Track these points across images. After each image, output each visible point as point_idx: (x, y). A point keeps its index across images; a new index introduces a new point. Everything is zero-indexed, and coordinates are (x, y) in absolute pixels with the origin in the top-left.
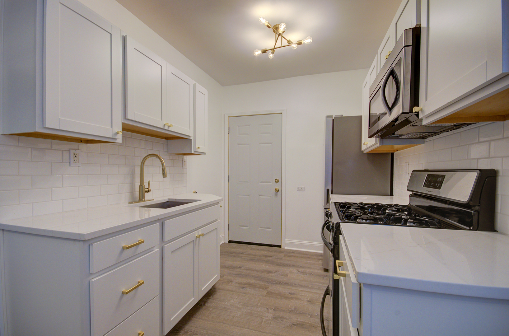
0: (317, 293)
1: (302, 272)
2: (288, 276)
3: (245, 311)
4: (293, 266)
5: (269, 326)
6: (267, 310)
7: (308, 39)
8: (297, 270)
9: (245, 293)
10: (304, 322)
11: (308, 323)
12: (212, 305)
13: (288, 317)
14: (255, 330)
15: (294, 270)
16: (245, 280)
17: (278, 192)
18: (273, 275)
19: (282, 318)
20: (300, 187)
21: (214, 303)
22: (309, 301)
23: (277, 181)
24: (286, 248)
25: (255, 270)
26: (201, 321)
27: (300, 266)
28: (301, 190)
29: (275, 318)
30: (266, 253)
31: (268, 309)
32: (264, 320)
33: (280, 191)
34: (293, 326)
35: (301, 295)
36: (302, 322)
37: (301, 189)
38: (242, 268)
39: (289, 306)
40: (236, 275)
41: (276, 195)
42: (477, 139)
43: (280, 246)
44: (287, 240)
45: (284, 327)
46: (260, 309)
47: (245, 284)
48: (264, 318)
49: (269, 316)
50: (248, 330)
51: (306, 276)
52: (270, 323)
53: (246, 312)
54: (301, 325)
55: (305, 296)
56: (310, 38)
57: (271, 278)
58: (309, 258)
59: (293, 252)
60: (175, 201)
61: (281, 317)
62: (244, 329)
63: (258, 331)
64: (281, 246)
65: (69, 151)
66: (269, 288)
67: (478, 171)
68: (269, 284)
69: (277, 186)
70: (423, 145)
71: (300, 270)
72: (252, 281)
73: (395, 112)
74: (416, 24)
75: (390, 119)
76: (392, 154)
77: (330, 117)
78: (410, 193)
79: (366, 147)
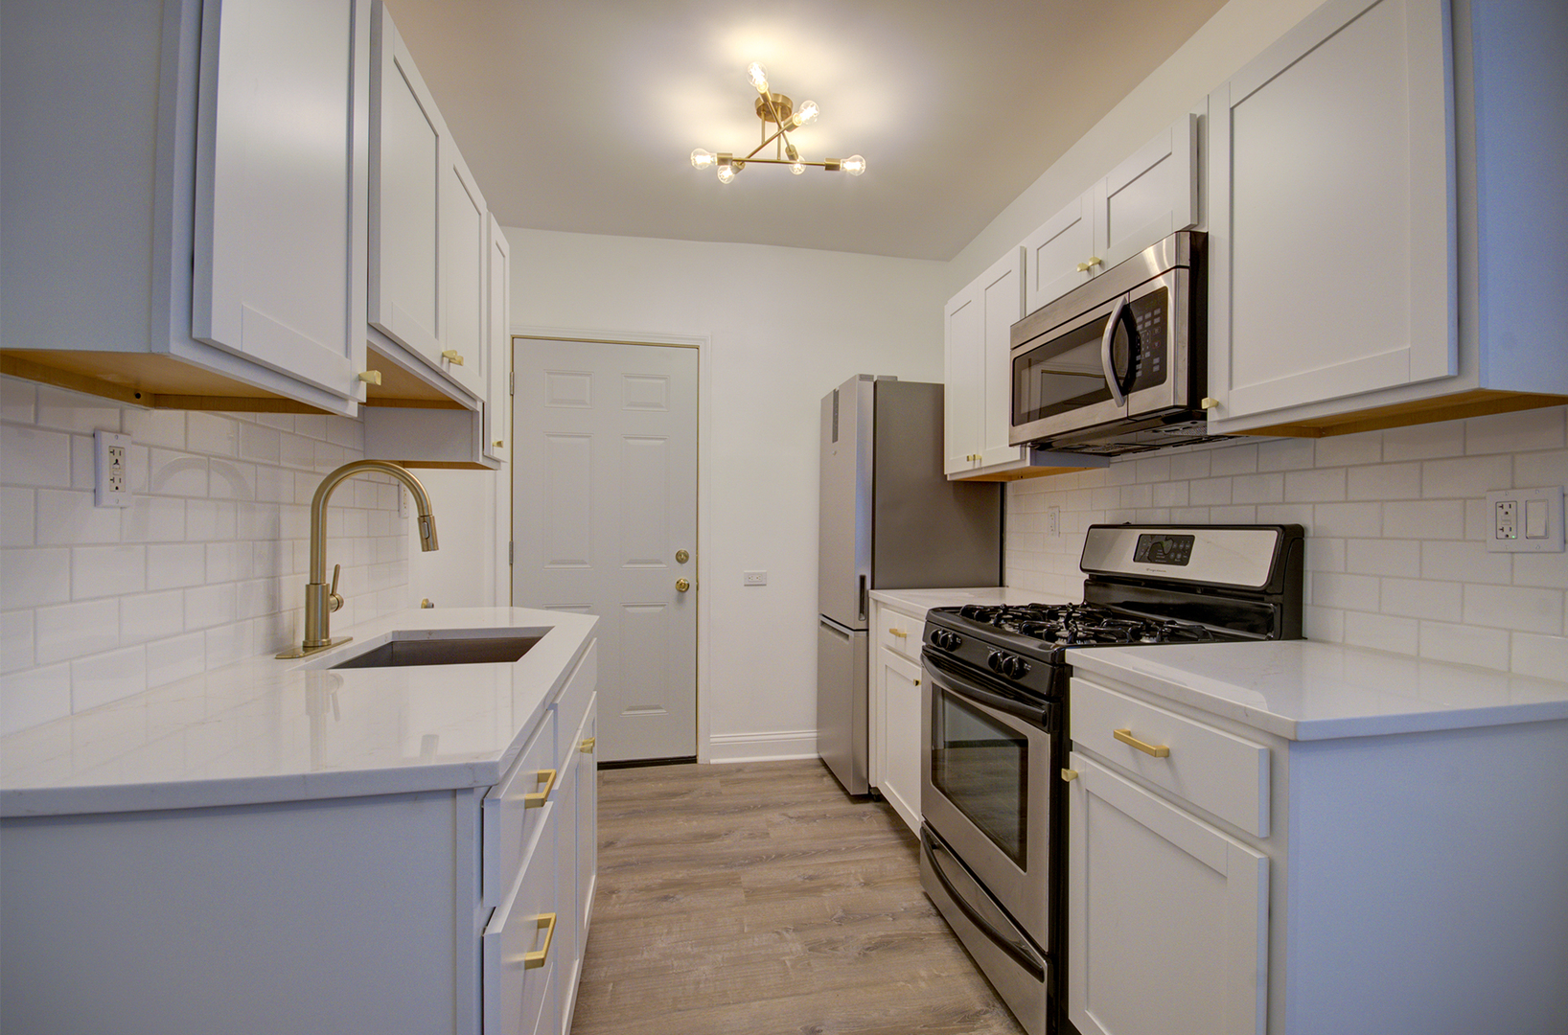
0: (870, 860)
1: (799, 818)
2: (771, 835)
3: (720, 959)
4: (765, 806)
5: (810, 974)
6: (777, 936)
7: (854, 160)
8: (784, 814)
9: (682, 912)
10: (887, 936)
11: (897, 935)
12: (603, 975)
13: (843, 937)
14: (784, 996)
15: (775, 816)
16: (655, 877)
17: (687, 593)
18: (727, 841)
19: (832, 944)
20: (754, 574)
21: (605, 968)
22: (865, 884)
23: (682, 558)
24: (713, 761)
25: (664, 842)
26: (605, 1028)
27: (785, 804)
28: (755, 583)
29: (813, 948)
30: (661, 786)
31: (777, 933)
32: (788, 964)
33: (693, 588)
34: (868, 952)
35: (837, 876)
36: (881, 936)
37: (755, 579)
38: (619, 845)
39: (828, 910)
40: (614, 867)
41: (680, 600)
42: (1255, 466)
43: (693, 760)
44: (716, 738)
45: (849, 964)
46: (756, 939)
47: (663, 886)
48: (784, 958)
49: (794, 950)
50: (764, 1002)
51: (815, 824)
52: (809, 964)
53: (723, 958)
54: (885, 945)
55: (848, 874)
56: (861, 161)
57: (728, 851)
58: (791, 776)
59: (740, 768)
60: (425, 638)
61: (825, 942)
62: (752, 1004)
63: (791, 995)
64: (695, 757)
65: (94, 435)
66: (742, 879)
67: (1281, 530)
68: (734, 870)
69: (684, 574)
70: (1107, 469)
71: (791, 812)
72: (681, 874)
73: (1143, 401)
74: (1188, 223)
75: (1121, 413)
76: (1003, 485)
77: (868, 378)
78: (1086, 576)
79: (969, 466)
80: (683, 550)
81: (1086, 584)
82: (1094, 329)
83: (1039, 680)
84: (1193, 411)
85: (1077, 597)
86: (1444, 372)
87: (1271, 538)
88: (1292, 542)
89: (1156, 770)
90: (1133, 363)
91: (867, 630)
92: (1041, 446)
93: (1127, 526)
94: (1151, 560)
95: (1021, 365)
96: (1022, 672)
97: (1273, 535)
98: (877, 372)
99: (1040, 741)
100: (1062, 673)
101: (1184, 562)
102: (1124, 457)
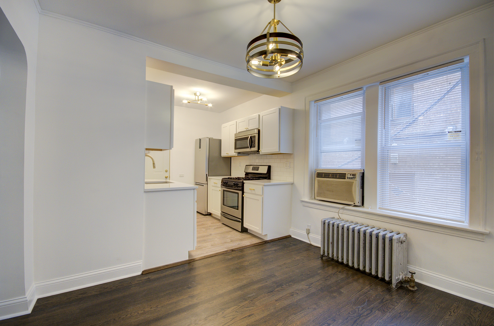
17: (167, 178)
23: (166, 171)
33: (169, 177)
37: (182, 175)
42: (266, 158)
69: (167, 174)
70: (248, 156)
73: (253, 149)
74: (258, 128)
75: (250, 150)
76: (231, 158)
77: (208, 138)
78: (245, 173)
79: (226, 155)
80: (166, 169)
81: (245, 174)
82: (247, 138)
83: (240, 185)
84: (258, 151)
85: (244, 176)
86: (278, 151)
87: (267, 167)
88: (269, 167)
89: (253, 192)
90: (252, 144)
91: (207, 184)
92: (239, 153)
93: (251, 165)
94: (254, 170)
95: (236, 140)
96: (238, 184)
97: (267, 166)
98: (210, 137)
99: (240, 192)
100: (243, 183)
101: (258, 170)
102: (251, 155)
